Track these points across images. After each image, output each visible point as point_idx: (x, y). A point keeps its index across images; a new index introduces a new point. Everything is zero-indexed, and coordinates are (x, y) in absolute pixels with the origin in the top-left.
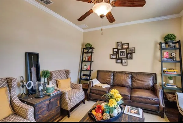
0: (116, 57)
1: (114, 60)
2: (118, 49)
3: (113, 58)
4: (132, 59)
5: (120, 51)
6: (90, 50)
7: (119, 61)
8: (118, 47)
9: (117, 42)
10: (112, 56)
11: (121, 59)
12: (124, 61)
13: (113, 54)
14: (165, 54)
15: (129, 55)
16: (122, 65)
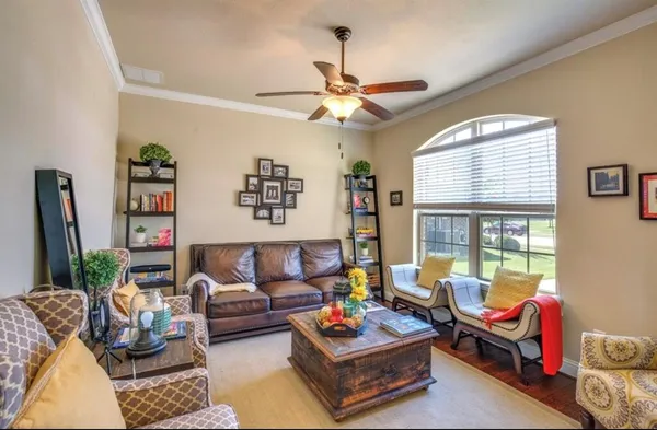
0: (255, 200)
1: (250, 211)
2: (261, 179)
3: (247, 203)
4: (295, 207)
5: (266, 184)
6: (164, 173)
7: (263, 213)
8: (262, 173)
9: (260, 159)
10: (243, 199)
11: (270, 208)
12: (277, 212)
13: (247, 191)
14: (355, 199)
15: (289, 197)
16: (272, 224)
